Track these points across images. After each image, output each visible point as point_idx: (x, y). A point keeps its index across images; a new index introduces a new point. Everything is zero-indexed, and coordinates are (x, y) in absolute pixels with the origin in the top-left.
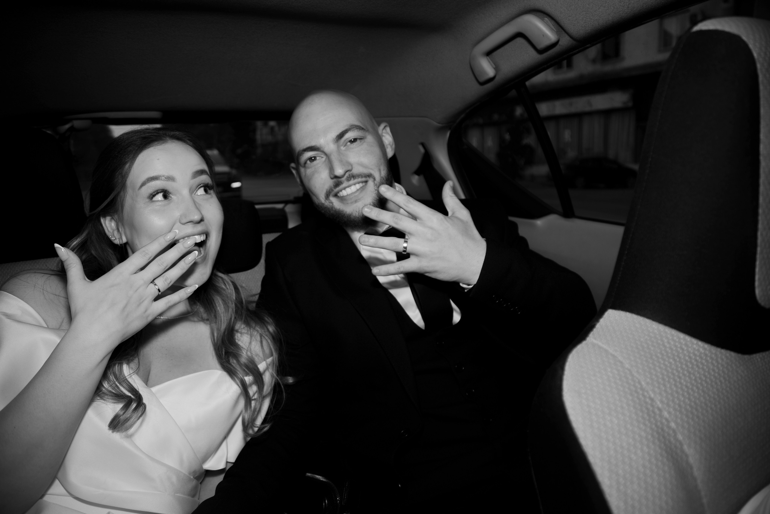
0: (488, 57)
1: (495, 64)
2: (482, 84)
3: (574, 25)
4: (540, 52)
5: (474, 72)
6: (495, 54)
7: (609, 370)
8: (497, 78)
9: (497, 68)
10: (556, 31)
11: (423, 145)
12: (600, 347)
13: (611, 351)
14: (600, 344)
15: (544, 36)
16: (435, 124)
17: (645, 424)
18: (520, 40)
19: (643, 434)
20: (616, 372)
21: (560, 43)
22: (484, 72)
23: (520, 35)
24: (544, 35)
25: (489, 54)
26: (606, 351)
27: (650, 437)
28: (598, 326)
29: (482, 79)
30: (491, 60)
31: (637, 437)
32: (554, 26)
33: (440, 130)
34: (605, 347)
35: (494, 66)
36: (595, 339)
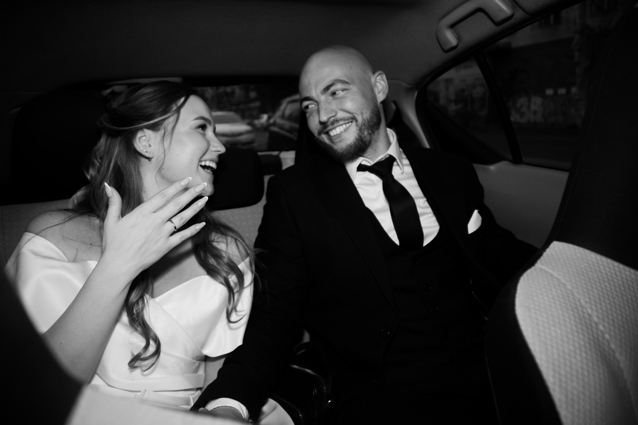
0: (452, 29)
1: (457, 35)
2: (446, 51)
3: (527, 1)
4: (497, 24)
5: (440, 42)
6: (458, 26)
7: (554, 290)
8: (459, 46)
9: (459, 38)
10: (511, 6)
11: (395, 102)
12: (546, 272)
13: (556, 275)
14: (547, 269)
15: (500, 11)
16: (405, 85)
17: (583, 335)
18: (480, 14)
19: (582, 342)
20: (560, 292)
21: (515, 16)
22: (449, 42)
23: (480, 10)
25: (452, 26)
26: (552, 275)
27: (587, 345)
28: (545, 254)
29: (446, 48)
30: (454, 31)
31: (577, 345)
32: (509, 2)
33: (410, 90)
34: (551, 271)
35: (457, 37)
36: (542, 265)
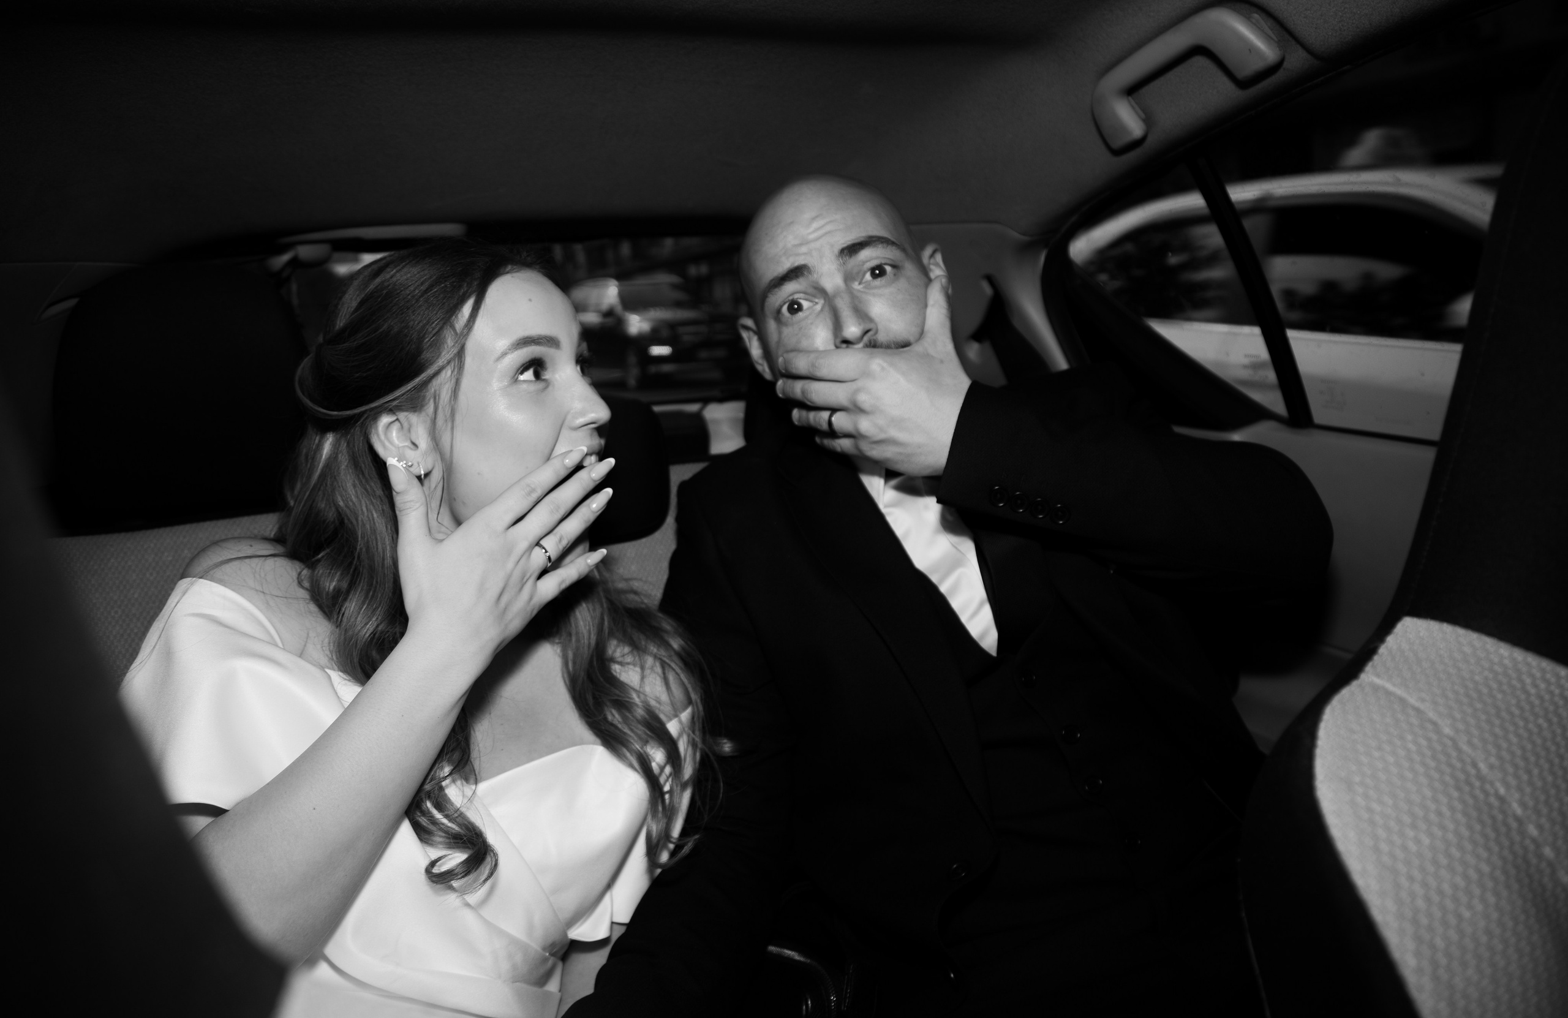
0: (1130, 98)
1: (1144, 111)
2: (1117, 152)
3: (1316, 28)
4: (1242, 84)
5: (1101, 128)
6: (1145, 91)
7: (1409, 737)
8: (1149, 139)
9: (1148, 120)
10: (1276, 39)
11: (990, 279)
12: (1388, 693)
13: (1412, 701)
14: (1389, 686)
15: (1251, 52)
16: (1016, 235)
17: (1488, 849)
18: (1200, 61)
19: (1486, 869)
20: (1424, 743)
21: (1285, 64)
22: (1123, 129)
23: (1199, 50)
24: (1252, 49)
25: (1131, 91)
26: (1402, 700)
27: (1498, 873)
28: (1382, 650)
29: (1117, 144)
30: (1136, 103)
31: (1472, 873)
32: (1272, 30)
33: (1027, 248)
34: (1399, 692)
35: (1143, 116)
36: (1378, 676)
